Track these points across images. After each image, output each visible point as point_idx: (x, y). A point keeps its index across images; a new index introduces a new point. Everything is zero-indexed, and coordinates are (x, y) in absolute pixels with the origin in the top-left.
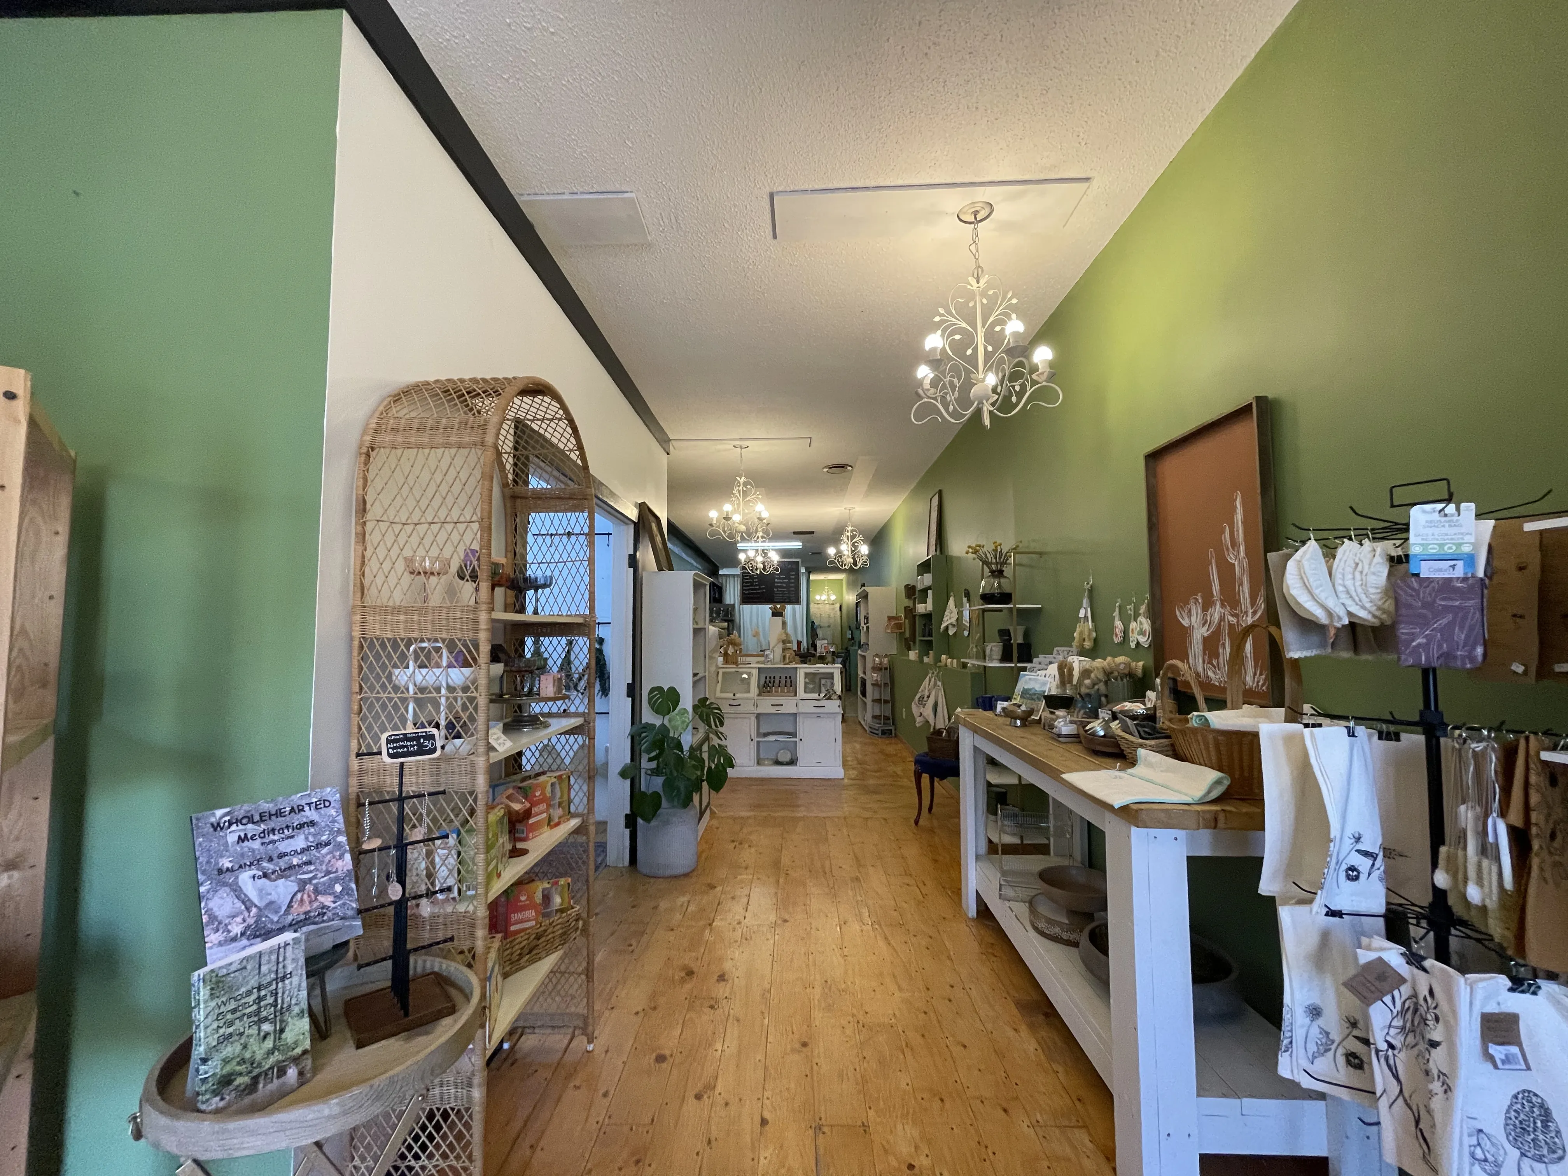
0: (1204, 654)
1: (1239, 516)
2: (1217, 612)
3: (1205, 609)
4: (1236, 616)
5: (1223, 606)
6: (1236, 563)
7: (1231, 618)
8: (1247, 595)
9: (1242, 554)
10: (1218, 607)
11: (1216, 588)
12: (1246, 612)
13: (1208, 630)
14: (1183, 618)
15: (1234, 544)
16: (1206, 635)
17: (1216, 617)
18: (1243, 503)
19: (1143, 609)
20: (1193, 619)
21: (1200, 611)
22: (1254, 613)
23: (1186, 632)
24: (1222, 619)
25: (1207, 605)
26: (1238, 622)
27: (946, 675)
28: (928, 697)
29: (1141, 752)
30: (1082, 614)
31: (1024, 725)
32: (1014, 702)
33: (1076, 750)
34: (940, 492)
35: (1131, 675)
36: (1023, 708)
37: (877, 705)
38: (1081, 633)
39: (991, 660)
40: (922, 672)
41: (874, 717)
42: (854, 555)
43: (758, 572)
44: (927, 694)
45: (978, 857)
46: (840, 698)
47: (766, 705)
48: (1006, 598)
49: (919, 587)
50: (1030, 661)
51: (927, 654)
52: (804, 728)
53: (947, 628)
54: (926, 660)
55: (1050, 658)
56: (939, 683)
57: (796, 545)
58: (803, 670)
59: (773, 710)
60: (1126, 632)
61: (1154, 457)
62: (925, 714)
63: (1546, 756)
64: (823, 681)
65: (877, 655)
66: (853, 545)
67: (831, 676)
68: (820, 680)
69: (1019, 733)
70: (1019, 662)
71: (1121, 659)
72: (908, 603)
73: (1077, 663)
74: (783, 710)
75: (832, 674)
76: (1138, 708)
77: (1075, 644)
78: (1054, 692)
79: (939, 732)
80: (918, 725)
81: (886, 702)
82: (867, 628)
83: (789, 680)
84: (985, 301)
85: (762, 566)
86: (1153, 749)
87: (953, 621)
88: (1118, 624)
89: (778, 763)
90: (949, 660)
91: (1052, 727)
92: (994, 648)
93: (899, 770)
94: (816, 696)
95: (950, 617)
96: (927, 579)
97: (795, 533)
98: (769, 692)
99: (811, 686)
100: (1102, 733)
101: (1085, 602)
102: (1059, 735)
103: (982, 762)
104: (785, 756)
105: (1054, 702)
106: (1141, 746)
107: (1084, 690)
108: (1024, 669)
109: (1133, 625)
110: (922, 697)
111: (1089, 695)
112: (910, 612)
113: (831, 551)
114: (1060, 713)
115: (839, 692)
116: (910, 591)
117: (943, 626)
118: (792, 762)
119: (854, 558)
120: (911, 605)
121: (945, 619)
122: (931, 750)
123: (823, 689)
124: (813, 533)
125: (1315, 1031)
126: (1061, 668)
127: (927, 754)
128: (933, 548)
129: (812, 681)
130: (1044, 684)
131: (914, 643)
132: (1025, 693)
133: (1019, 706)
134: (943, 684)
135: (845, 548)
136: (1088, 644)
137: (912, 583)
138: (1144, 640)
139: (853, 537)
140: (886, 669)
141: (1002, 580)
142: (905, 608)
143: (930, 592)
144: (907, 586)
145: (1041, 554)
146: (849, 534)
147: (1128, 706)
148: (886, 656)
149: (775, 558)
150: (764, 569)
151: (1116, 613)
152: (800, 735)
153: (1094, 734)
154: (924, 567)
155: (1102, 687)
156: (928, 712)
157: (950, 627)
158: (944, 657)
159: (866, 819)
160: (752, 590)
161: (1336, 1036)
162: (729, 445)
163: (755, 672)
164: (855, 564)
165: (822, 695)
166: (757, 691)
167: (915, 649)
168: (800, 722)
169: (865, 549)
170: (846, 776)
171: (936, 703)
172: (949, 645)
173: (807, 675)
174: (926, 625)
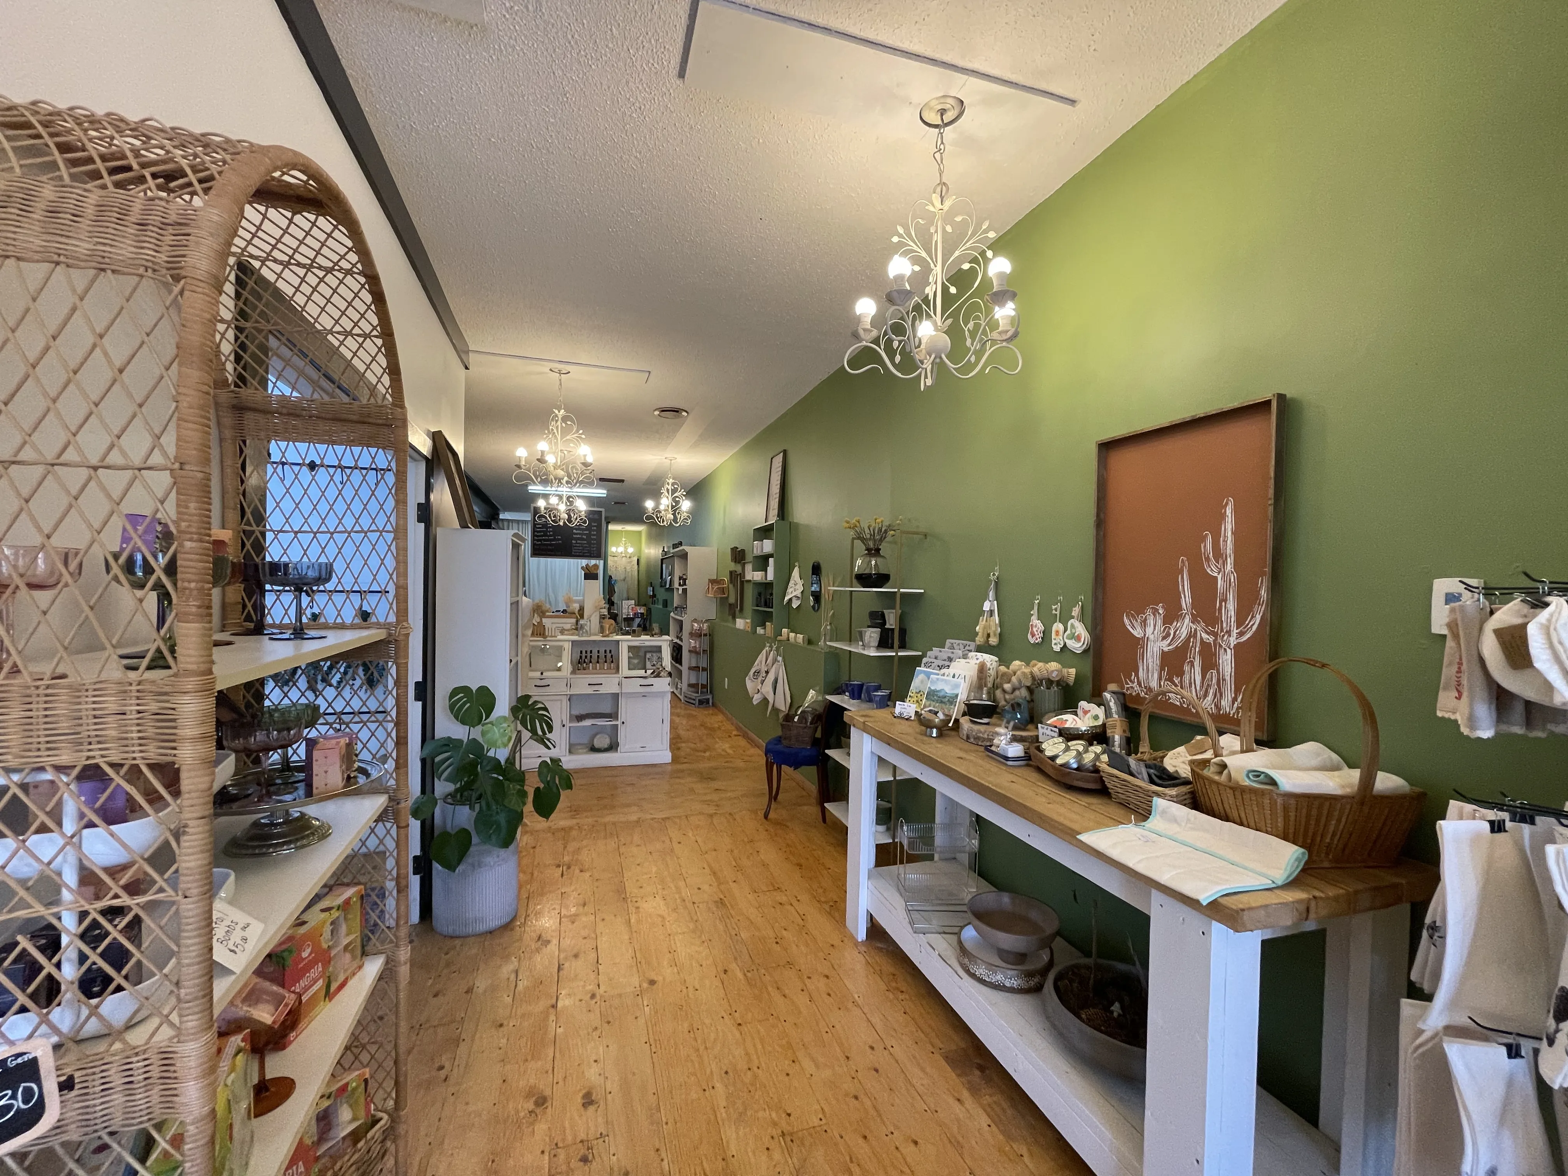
0: (1162, 669)
1: (1229, 526)
2: (1184, 627)
3: (1169, 620)
4: (1215, 635)
5: (1194, 620)
6: (1219, 577)
7: (1204, 636)
8: (1232, 613)
9: (1229, 567)
10: (1187, 621)
11: (1186, 600)
12: (1229, 633)
13: (1169, 645)
14: (1133, 627)
15: (1219, 555)
16: (1166, 649)
17: (1184, 633)
18: (1236, 511)
19: (1076, 611)
20: (1149, 630)
21: (1159, 622)
22: (1241, 634)
23: (1137, 645)
24: (1192, 635)
25: (1172, 616)
26: (1214, 641)
27: (787, 651)
28: (767, 672)
29: (1159, 803)
30: (987, 606)
33: (1037, 780)
34: (785, 452)
35: (1059, 683)
36: (935, 714)
37: (693, 674)
38: (985, 628)
39: (868, 647)
40: (754, 644)
41: (690, 685)
42: (675, 511)
43: (561, 523)
44: (764, 669)
46: (670, 674)
47: (582, 685)
48: (882, 579)
49: (757, 552)
51: (763, 625)
52: (625, 710)
53: (790, 600)
54: (760, 631)
55: (949, 652)
56: (780, 658)
57: (600, 492)
58: (626, 642)
59: (590, 690)
60: (1046, 633)
61: (1107, 447)
62: (762, 692)
64: (648, 655)
65: (695, 620)
66: (674, 499)
67: (659, 649)
68: (646, 653)
69: (941, 745)
71: (1045, 664)
72: (733, 566)
74: (603, 690)
75: (660, 647)
76: (1079, 724)
77: (976, 638)
80: (755, 703)
81: (704, 669)
82: (685, 591)
83: (609, 655)
84: (949, 229)
85: (567, 516)
87: (798, 593)
88: (1037, 623)
89: (594, 749)
90: (792, 635)
92: (870, 634)
94: (642, 673)
95: (796, 589)
96: (768, 546)
97: (602, 480)
98: (584, 669)
99: (636, 661)
101: (991, 594)
102: (1008, 758)
104: (602, 741)
105: (976, 711)
108: (917, 662)
109: (1058, 626)
110: (757, 673)
112: (736, 578)
113: (649, 504)
115: (669, 669)
116: (738, 555)
117: (786, 599)
118: (613, 747)
119: (674, 514)
120: (739, 569)
121: (789, 590)
122: (783, 736)
123: (648, 665)
124: (622, 481)
127: (779, 741)
128: (773, 513)
129: (636, 656)
130: (955, 686)
131: (743, 610)
132: (931, 694)
134: (784, 660)
135: (665, 502)
136: (994, 641)
137: (743, 547)
138: (1076, 646)
139: (674, 491)
140: (705, 635)
141: (879, 560)
142: (731, 572)
143: (771, 560)
144: (734, 550)
146: (670, 487)
147: (1066, 720)
148: (707, 621)
149: (582, 506)
150: (569, 520)
151: (1035, 612)
152: (622, 715)
154: (764, 532)
156: (767, 689)
157: (794, 600)
158: (785, 631)
160: (545, 540)
162: (545, 368)
163: (567, 646)
164: (675, 520)
165: (649, 672)
166: (570, 669)
167: (744, 618)
168: (622, 702)
169: (686, 505)
170: (675, 760)
171: (776, 681)
172: (791, 618)
173: (630, 648)
174: (760, 594)
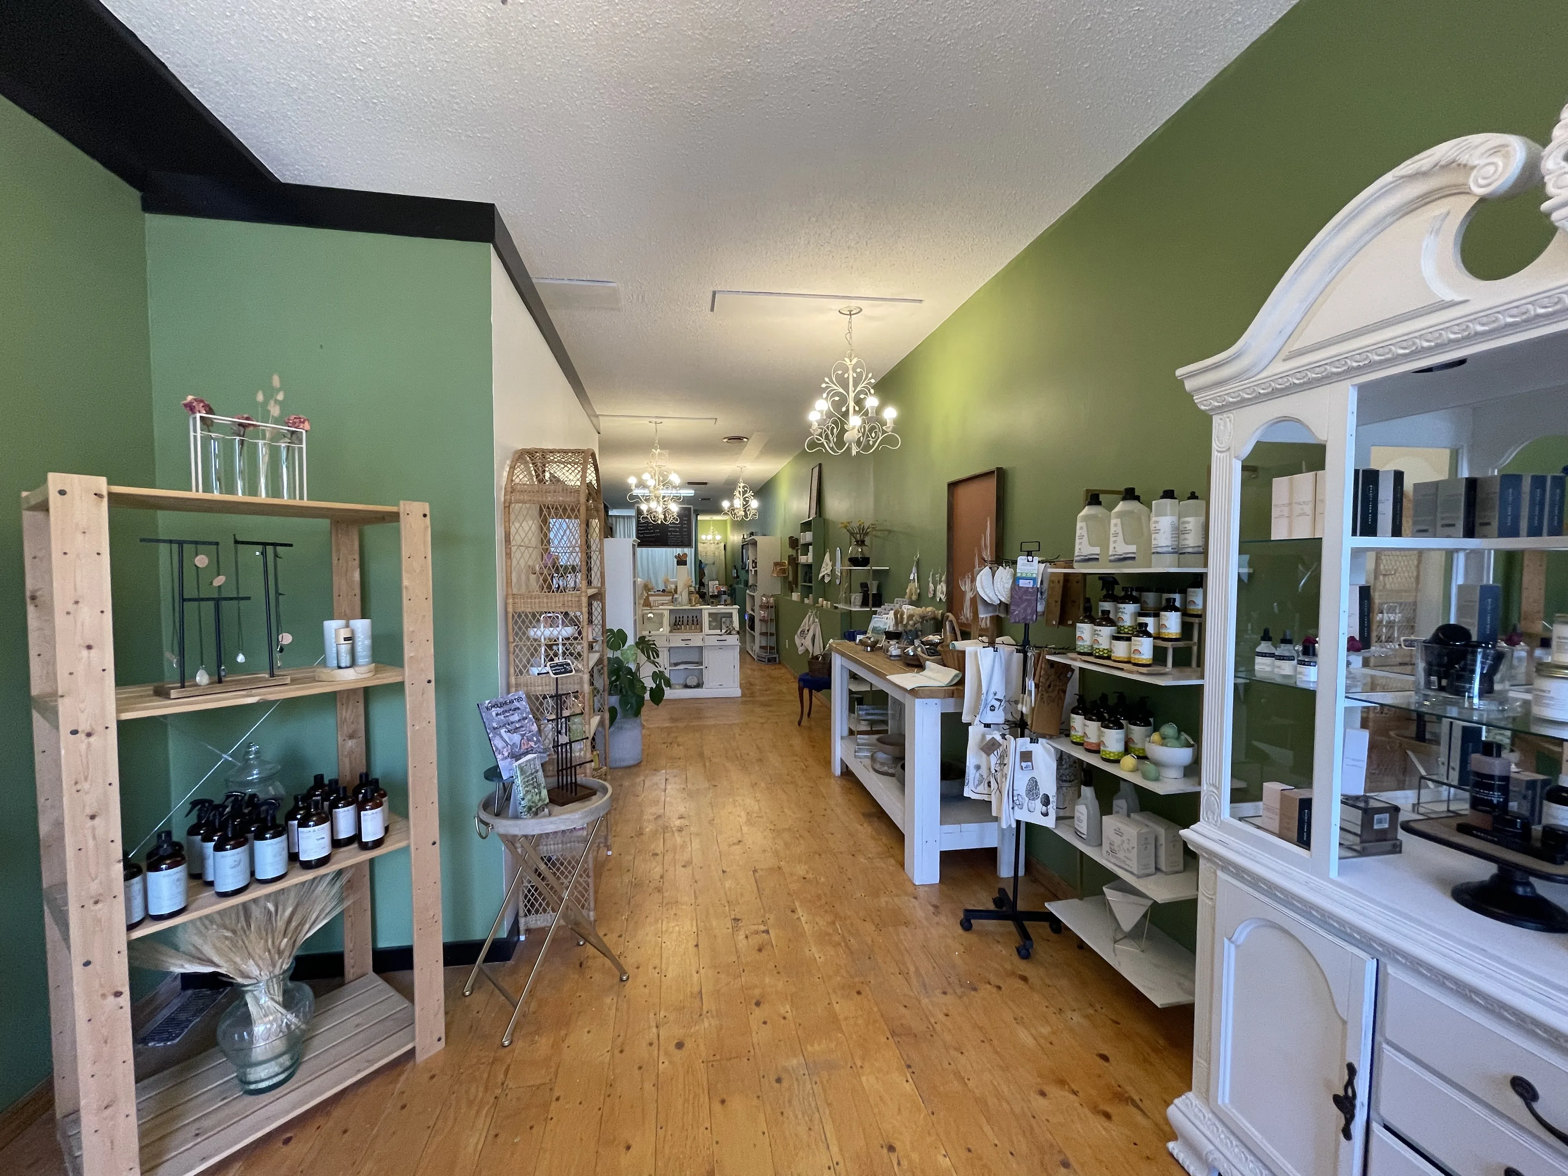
0: (970, 607)
1: (988, 531)
3: (972, 581)
6: (986, 558)
9: (988, 553)
11: (977, 570)
13: (972, 594)
14: (962, 585)
15: (985, 547)
16: (971, 596)
18: (990, 525)
19: (943, 578)
20: (966, 587)
21: (969, 582)
23: (963, 593)
25: (973, 578)
27: (822, 614)
28: (808, 631)
29: (928, 663)
30: (911, 578)
31: (872, 650)
32: (867, 635)
33: (899, 665)
34: (820, 465)
35: (934, 619)
36: (872, 639)
37: (764, 638)
38: (911, 590)
39: (855, 606)
40: (802, 611)
41: (761, 647)
42: (746, 508)
43: (659, 522)
44: (807, 628)
45: (842, 738)
46: (738, 633)
47: (677, 640)
48: (865, 561)
49: (802, 542)
50: (880, 606)
51: (808, 597)
52: (708, 657)
53: (824, 576)
54: (806, 601)
55: (891, 606)
56: (817, 620)
57: (690, 492)
58: (707, 610)
59: (683, 644)
60: (935, 591)
61: (953, 486)
62: (805, 644)
63: (1048, 657)
64: (724, 620)
65: (764, 595)
66: (745, 499)
67: (730, 615)
68: (721, 618)
69: (869, 655)
70: (874, 606)
71: (930, 609)
72: (792, 552)
73: (907, 609)
74: (691, 644)
75: (731, 614)
76: (936, 638)
77: (907, 596)
78: (891, 629)
79: (817, 658)
80: (800, 653)
81: (772, 634)
82: (756, 571)
83: (695, 620)
84: (855, 375)
85: (663, 517)
86: (933, 661)
87: (829, 571)
88: (931, 585)
89: (686, 686)
90: (825, 603)
91: (888, 651)
92: (857, 597)
93: (784, 688)
94: (718, 632)
95: (826, 569)
96: (808, 537)
97: (689, 483)
98: (678, 629)
99: (714, 624)
100: (912, 654)
101: (914, 569)
102: (891, 656)
103: (846, 676)
104: (693, 681)
105: (890, 635)
106: (928, 660)
107: (909, 628)
108: (875, 613)
109: (939, 587)
110: (803, 631)
111: (910, 631)
112: (793, 560)
113: (726, 502)
114: (892, 642)
115: (737, 629)
116: (794, 542)
117: (820, 575)
118: (699, 685)
119: (745, 511)
120: (794, 555)
121: (822, 570)
122: (810, 671)
123: (724, 626)
124: (706, 483)
125: (978, 775)
126: (895, 614)
127: (807, 674)
128: (813, 511)
129: (715, 620)
130: (886, 624)
131: (797, 586)
132: (875, 630)
133: (870, 639)
134: (820, 621)
135: (738, 503)
136: (914, 597)
137: (796, 537)
138: (943, 597)
139: (745, 492)
140: (772, 607)
141: (864, 548)
142: (789, 556)
143: (811, 547)
144: (791, 538)
145: (890, 531)
146: (741, 489)
147: (931, 637)
148: (772, 596)
149: (675, 508)
150: (665, 519)
151: (930, 579)
152: (705, 663)
153: (908, 655)
154: (806, 526)
155: (919, 626)
156: (808, 642)
157: (826, 577)
158: (820, 600)
159: (763, 723)
160: (646, 533)
161: (985, 777)
162: (646, 422)
163: (666, 613)
164: (746, 515)
165: (724, 631)
166: (668, 629)
167: (797, 592)
168: (706, 653)
169: (754, 504)
170: (743, 695)
171: (814, 636)
172: (826, 590)
173: (710, 614)
174: (806, 573)
